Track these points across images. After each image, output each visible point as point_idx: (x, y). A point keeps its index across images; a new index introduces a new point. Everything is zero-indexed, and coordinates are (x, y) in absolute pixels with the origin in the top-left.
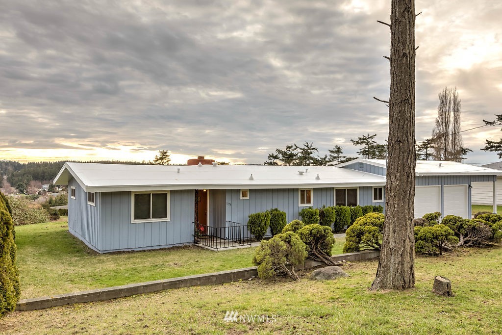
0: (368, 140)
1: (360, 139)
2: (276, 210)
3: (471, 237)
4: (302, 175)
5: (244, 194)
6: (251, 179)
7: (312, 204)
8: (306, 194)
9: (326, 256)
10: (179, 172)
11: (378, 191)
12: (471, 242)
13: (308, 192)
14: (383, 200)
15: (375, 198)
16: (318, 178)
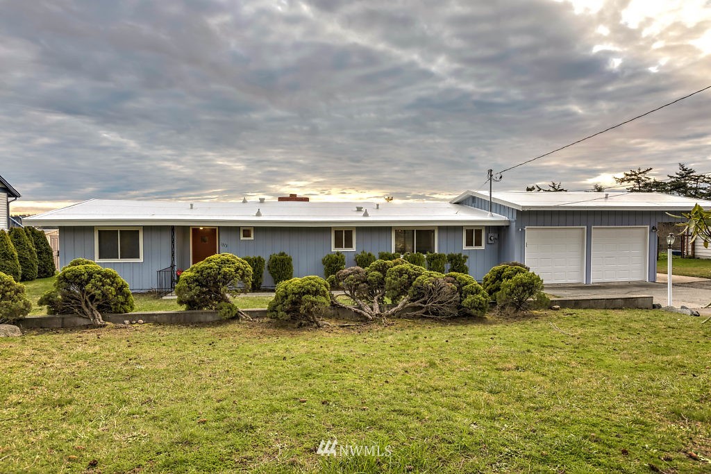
0: (639, 176)
1: (627, 175)
2: (283, 254)
3: (425, 302)
4: (359, 212)
5: (247, 233)
6: (258, 214)
7: (354, 249)
8: (343, 234)
9: (94, 312)
10: (192, 208)
11: (473, 234)
12: (424, 311)
13: (349, 233)
14: (483, 247)
15: (469, 243)
16: (366, 215)
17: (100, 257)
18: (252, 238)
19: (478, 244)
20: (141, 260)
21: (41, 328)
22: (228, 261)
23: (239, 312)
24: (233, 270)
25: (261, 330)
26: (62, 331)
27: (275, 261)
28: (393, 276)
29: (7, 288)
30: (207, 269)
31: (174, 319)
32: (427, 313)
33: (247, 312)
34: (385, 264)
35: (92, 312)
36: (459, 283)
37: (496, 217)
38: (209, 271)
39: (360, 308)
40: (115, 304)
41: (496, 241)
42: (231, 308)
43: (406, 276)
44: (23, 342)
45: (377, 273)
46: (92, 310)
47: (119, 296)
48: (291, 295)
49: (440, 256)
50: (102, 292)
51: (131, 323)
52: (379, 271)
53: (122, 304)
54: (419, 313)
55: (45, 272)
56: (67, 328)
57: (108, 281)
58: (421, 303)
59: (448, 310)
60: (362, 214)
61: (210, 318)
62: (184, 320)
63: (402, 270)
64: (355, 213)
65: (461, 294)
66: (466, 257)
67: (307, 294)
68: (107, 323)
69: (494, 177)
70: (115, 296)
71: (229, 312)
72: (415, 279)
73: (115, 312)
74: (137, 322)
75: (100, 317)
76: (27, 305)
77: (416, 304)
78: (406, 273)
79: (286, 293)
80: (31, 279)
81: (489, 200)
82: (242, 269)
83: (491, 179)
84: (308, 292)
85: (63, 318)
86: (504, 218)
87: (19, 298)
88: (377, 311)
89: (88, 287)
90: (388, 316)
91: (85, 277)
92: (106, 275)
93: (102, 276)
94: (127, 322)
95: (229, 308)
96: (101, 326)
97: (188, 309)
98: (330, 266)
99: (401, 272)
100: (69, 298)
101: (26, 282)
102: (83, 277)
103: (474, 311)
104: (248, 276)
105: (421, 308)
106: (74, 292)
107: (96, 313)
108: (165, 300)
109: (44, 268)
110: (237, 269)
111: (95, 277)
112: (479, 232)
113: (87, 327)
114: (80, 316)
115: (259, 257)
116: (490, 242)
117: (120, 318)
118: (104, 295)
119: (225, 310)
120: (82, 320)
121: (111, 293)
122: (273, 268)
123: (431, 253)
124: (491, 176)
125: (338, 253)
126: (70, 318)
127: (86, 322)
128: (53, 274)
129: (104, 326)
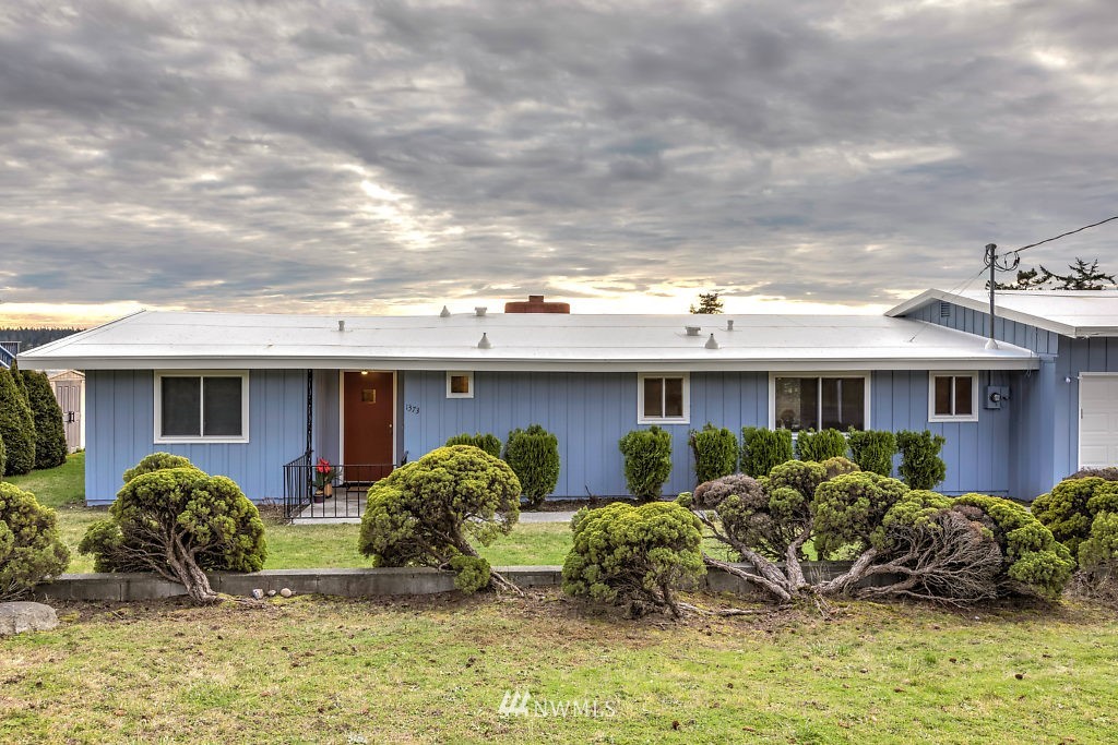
2: (538, 429)
3: (912, 563)
4: (693, 339)
5: (458, 384)
6: (484, 345)
7: (685, 419)
8: (663, 388)
9: (193, 572)
10: (341, 329)
11: (953, 388)
12: (910, 583)
13: (674, 383)
14: (974, 417)
15: (943, 407)
16: (711, 345)
17: (165, 433)
18: (470, 395)
19: (965, 408)
20: (245, 439)
21: (86, 601)
22: (472, 464)
23: (492, 575)
24: (485, 486)
25: (557, 626)
26: (127, 611)
27: (522, 444)
28: (834, 502)
29: (23, 519)
30: (429, 481)
31: (353, 586)
32: (918, 587)
33: (508, 575)
34: (808, 470)
35: (188, 569)
36: (996, 523)
37: (1008, 349)
38: (436, 487)
39: (756, 570)
40: (235, 554)
41: (1004, 403)
42: (480, 567)
43: (864, 502)
44: (72, 647)
45: (788, 490)
46: (187, 565)
47: (242, 536)
48: (622, 549)
49: (881, 438)
50: (210, 528)
51: (267, 595)
52: (794, 485)
53: (248, 552)
54: (896, 588)
55: (47, 456)
56: (139, 603)
57: (223, 503)
58: (904, 564)
59: (975, 585)
60: (703, 342)
61: (429, 586)
62: (377, 588)
63: (854, 487)
64: (684, 342)
65: (1004, 547)
66: (939, 441)
67: (658, 545)
68: (222, 596)
69: (1000, 262)
70: (234, 536)
71: (476, 578)
72: (886, 509)
73: (235, 570)
74: (279, 593)
75: (207, 583)
76: (61, 554)
77: (893, 566)
78: (863, 495)
79: (607, 540)
80: (24, 472)
81: (989, 312)
82: (501, 483)
83: (992, 266)
84: (661, 542)
85: (128, 582)
86: (1027, 353)
87: (47, 539)
88: (801, 582)
89: (184, 518)
90: (827, 594)
91: (176, 496)
92: (219, 493)
93: (211, 493)
94: (259, 592)
95: (477, 568)
96: (209, 603)
97: (380, 565)
98: (638, 456)
99: (852, 493)
100: (137, 536)
101: (14, 478)
102: (172, 495)
103: (1041, 591)
104: (513, 497)
105: (902, 577)
106: (148, 526)
107: (198, 573)
108: (300, 527)
109: (46, 447)
110: (493, 481)
111: (197, 497)
112: (965, 383)
113: (178, 601)
114: (163, 578)
115: (489, 437)
116: (991, 405)
117: (244, 584)
118: (215, 534)
119: (469, 572)
120: (166, 585)
121: (228, 531)
122: (518, 459)
123: (857, 428)
124: (993, 258)
125: (654, 430)
126: (142, 581)
127: (175, 591)
128: (63, 460)
129: (217, 602)
